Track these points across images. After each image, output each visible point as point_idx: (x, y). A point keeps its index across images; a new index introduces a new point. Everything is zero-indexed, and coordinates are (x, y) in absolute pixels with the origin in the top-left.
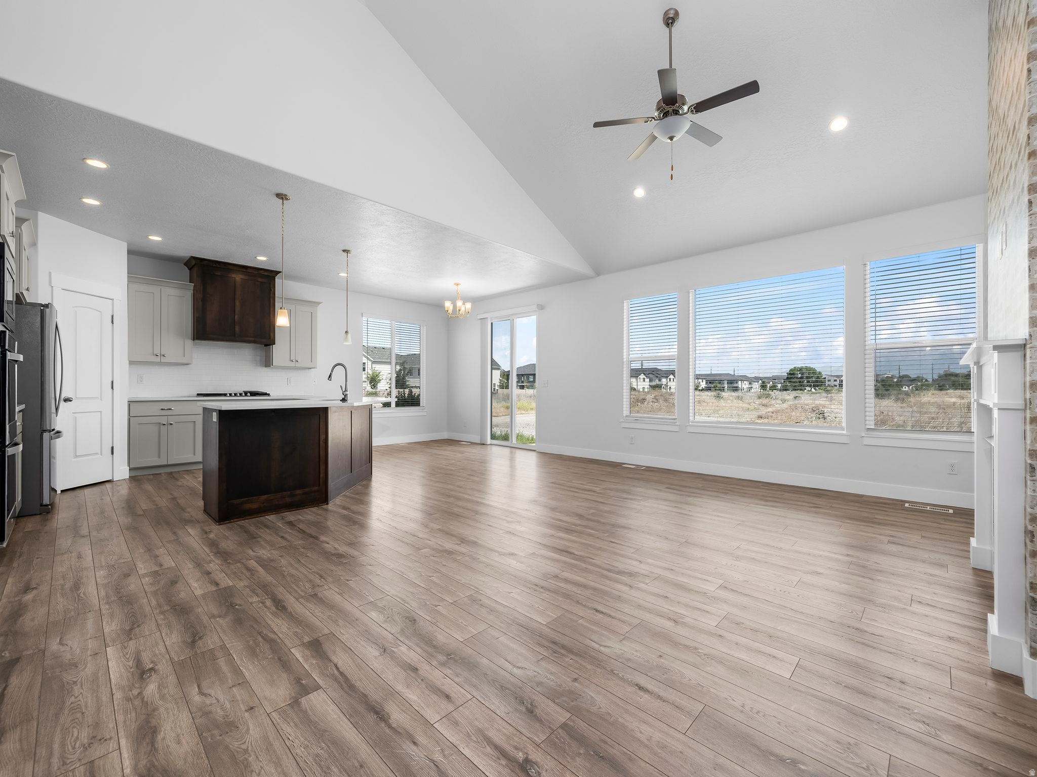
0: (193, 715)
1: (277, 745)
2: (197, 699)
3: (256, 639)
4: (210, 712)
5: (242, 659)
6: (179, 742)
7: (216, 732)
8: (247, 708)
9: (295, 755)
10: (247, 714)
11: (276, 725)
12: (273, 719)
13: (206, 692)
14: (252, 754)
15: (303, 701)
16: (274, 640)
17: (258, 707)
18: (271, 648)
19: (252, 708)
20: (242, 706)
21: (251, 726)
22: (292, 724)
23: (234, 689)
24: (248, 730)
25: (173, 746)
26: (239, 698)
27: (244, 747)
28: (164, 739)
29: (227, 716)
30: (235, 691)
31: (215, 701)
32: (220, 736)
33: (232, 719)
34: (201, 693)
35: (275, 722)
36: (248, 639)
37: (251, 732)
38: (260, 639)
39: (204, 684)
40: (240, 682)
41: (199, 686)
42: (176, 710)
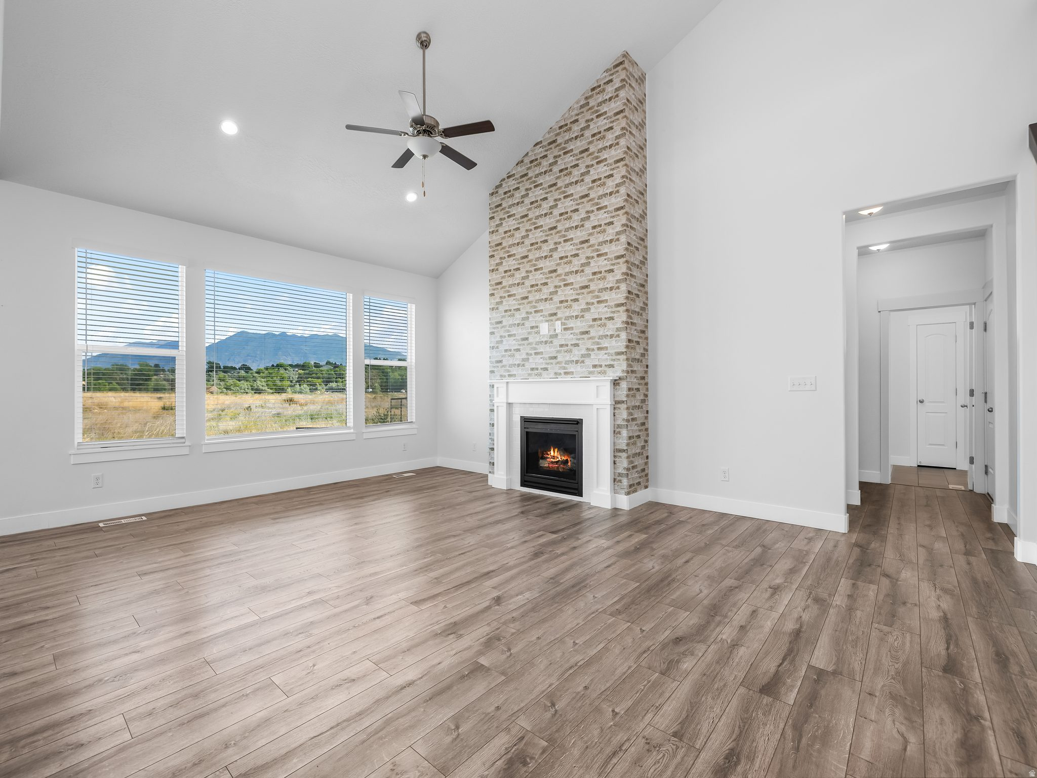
0: (922, 729)
1: (871, 666)
2: (912, 739)
3: (808, 745)
4: (906, 718)
5: (844, 737)
6: (942, 719)
7: (909, 703)
8: (874, 697)
9: (865, 656)
10: (877, 694)
11: (862, 673)
12: (861, 677)
13: (901, 738)
14: (890, 674)
15: (830, 669)
16: (793, 726)
17: (865, 692)
18: (806, 722)
19: (870, 694)
20: (877, 702)
21: (880, 686)
22: (851, 666)
23: (873, 719)
24: (883, 686)
25: (947, 720)
26: (874, 709)
27: (893, 681)
28: (955, 732)
29: (893, 706)
30: (873, 716)
31: (896, 723)
32: (906, 698)
33: (891, 700)
34: (906, 742)
35: (861, 675)
36: (815, 754)
37: (882, 684)
38: (804, 741)
39: (898, 747)
40: (863, 718)
41: (905, 749)
42: (937, 747)
